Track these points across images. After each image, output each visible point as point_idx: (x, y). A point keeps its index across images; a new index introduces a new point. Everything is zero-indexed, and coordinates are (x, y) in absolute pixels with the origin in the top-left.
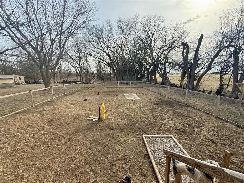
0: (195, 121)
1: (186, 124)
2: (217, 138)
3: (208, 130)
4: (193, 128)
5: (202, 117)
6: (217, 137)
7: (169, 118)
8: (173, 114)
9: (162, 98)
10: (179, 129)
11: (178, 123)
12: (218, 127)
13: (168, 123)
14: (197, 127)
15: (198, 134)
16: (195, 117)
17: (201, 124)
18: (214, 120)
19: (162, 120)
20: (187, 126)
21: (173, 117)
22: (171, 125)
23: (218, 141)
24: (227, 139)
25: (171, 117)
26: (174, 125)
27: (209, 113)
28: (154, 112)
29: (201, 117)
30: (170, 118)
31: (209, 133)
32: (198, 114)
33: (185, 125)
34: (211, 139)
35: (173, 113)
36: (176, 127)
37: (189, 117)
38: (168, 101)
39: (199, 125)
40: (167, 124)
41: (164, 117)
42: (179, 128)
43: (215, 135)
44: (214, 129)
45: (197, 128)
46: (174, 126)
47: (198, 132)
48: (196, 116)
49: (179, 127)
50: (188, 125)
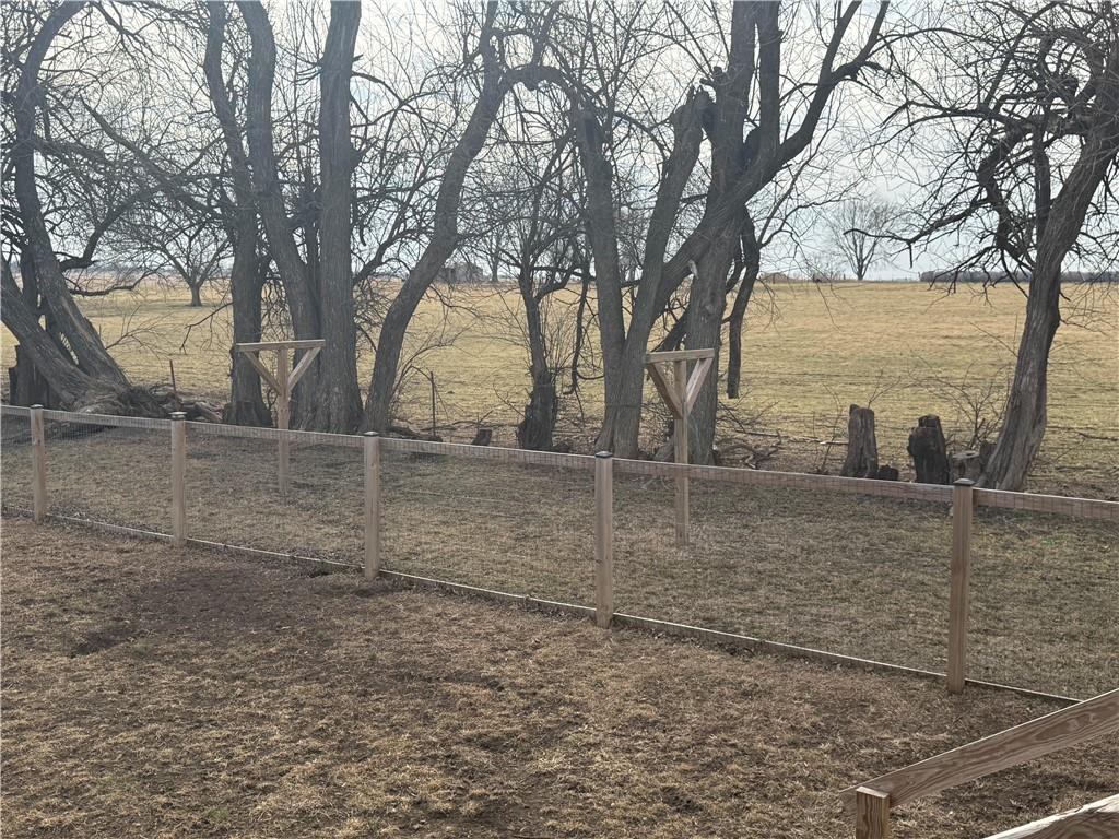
0: (512, 694)
1: (469, 740)
2: (684, 766)
3: (615, 735)
4: (526, 756)
5: (535, 648)
6: (680, 760)
7: (314, 743)
8: (329, 696)
9: (115, 559)
10: (448, 806)
11: (408, 760)
12: (651, 688)
13: (329, 794)
14: (549, 739)
15: (584, 790)
16: (495, 663)
17: (555, 703)
18: (607, 645)
19: (265, 791)
20: (484, 757)
21: (338, 722)
22: (367, 804)
23: (701, 789)
24: (728, 751)
25: (320, 724)
26: (392, 792)
27: (559, 609)
28: (132, 736)
29: (527, 655)
30: (320, 734)
31: (629, 751)
32: (500, 630)
33: (469, 755)
34: (664, 789)
35: (315, 686)
36: (417, 804)
37: (457, 677)
38: (205, 581)
39: (552, 717)
40: (326, 807)
41: (266, 750)
42: (444, 798)
43: (664, 750)
44: (639, 711)
45: (546, 744)
46: (397, 804)
47: (573, 772)
48: (494, 649)
49: (435, 789)
50: (485, 746)
